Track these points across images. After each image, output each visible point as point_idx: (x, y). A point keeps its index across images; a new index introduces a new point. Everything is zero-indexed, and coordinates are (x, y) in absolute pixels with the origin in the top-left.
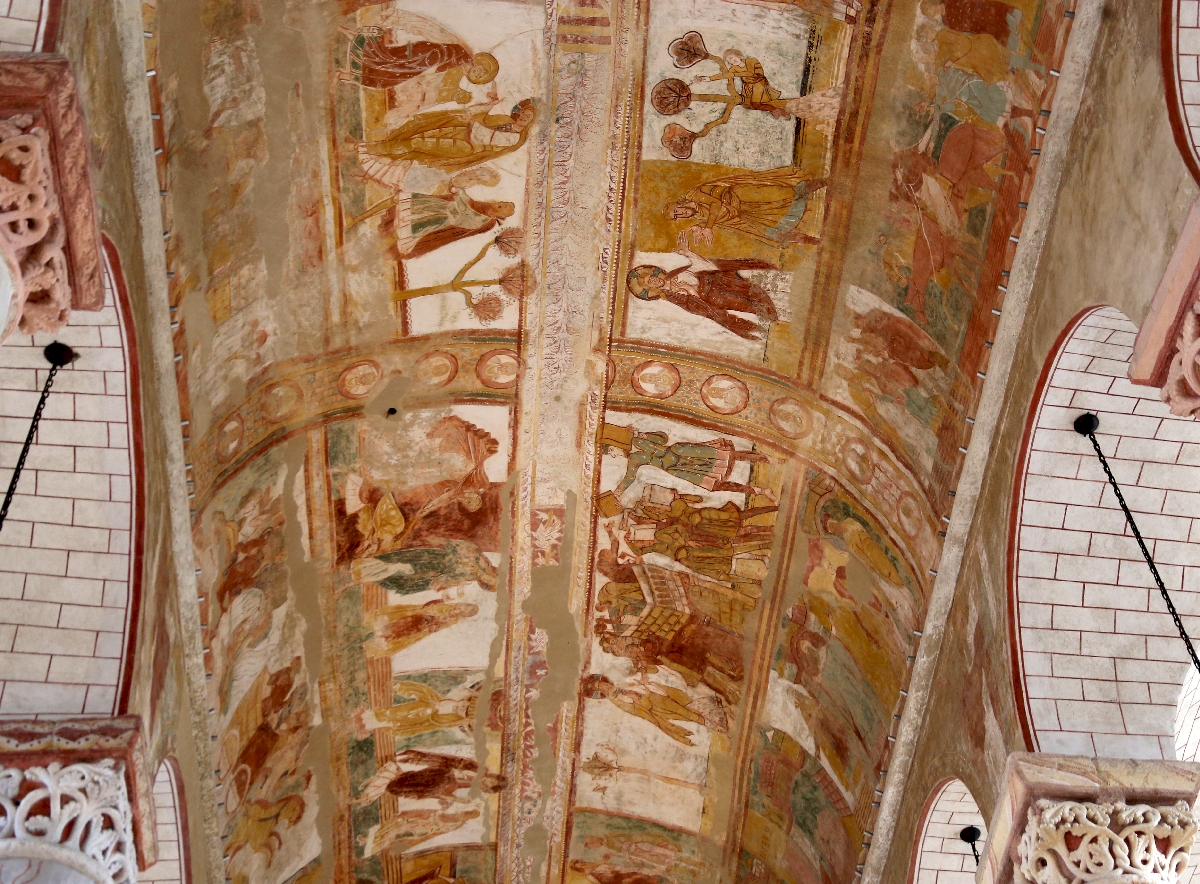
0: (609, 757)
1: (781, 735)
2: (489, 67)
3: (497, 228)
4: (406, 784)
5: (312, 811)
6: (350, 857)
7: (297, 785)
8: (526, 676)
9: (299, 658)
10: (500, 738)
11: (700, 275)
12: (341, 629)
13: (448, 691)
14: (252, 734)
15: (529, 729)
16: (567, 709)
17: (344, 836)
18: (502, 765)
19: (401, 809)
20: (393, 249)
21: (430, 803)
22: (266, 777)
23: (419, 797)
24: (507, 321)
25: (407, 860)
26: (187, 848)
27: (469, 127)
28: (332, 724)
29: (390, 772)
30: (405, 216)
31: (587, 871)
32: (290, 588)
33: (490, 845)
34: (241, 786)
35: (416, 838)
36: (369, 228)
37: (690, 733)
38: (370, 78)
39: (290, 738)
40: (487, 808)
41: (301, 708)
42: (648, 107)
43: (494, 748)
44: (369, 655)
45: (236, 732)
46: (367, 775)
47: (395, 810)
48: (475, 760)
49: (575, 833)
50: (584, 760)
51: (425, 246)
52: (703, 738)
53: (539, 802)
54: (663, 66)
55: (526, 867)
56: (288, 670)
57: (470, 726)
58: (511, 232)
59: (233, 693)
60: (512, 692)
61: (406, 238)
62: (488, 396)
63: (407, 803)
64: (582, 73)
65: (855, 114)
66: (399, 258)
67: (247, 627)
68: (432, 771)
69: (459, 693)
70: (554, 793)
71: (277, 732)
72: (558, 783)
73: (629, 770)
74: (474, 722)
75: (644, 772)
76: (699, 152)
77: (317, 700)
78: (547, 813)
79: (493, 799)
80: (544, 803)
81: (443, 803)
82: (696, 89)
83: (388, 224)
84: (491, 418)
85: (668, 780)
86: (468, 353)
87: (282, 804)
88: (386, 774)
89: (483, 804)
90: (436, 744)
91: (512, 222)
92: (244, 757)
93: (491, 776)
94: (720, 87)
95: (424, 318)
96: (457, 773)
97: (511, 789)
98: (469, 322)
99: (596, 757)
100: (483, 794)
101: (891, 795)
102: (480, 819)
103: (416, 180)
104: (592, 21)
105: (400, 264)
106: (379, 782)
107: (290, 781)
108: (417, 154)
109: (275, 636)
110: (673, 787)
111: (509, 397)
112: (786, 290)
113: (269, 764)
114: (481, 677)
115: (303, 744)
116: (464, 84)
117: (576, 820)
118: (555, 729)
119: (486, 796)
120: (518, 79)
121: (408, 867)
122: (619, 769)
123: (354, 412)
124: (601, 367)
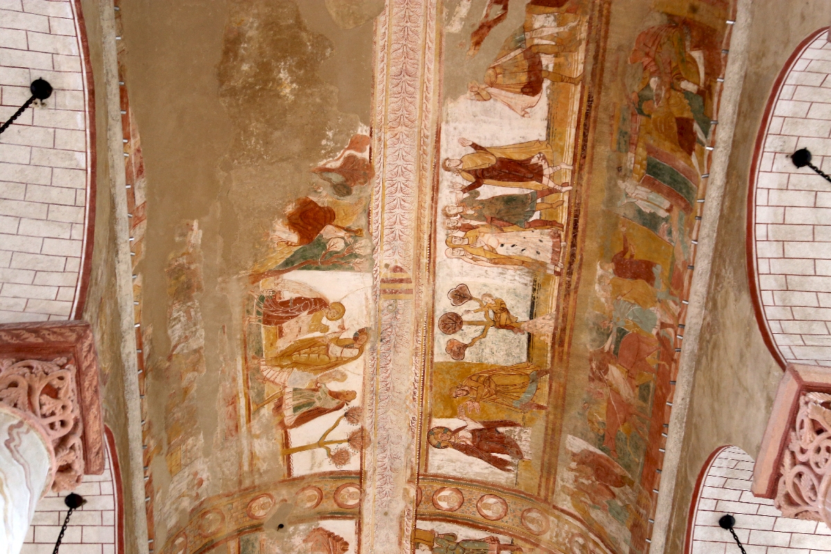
2: (339, 310)
3: (345, 407)
11: (473, 432)
20: (282, 423)
24: (353, 465)
27: (328, 346)
30: (289, 402)
36: (267, 411)
38: (267, 320)
42: (437, 330)
51: (301, 420)
54: (445, 305)
58: (354, 409)
61: (289, 415)
62: (342, 513)
64: (396, 312)
65: (564, 330)
66: (285, 428)
76: (469, 356)
82: (465, 318)
83: (278, 407)
84: (343, 528)
86: (329, 486)
91: (355, 403)
94: (480, 316)
95: (301, 465)
98: (329, 466)
103: (295, 380)
104: (401, 281)
105: (286, 432)
108: (296, 364)
111: (355, 514)
112: (527, 439)
116: (325, 321)
120: (357, 316)
123: (257, 528)
124: (413, 493)
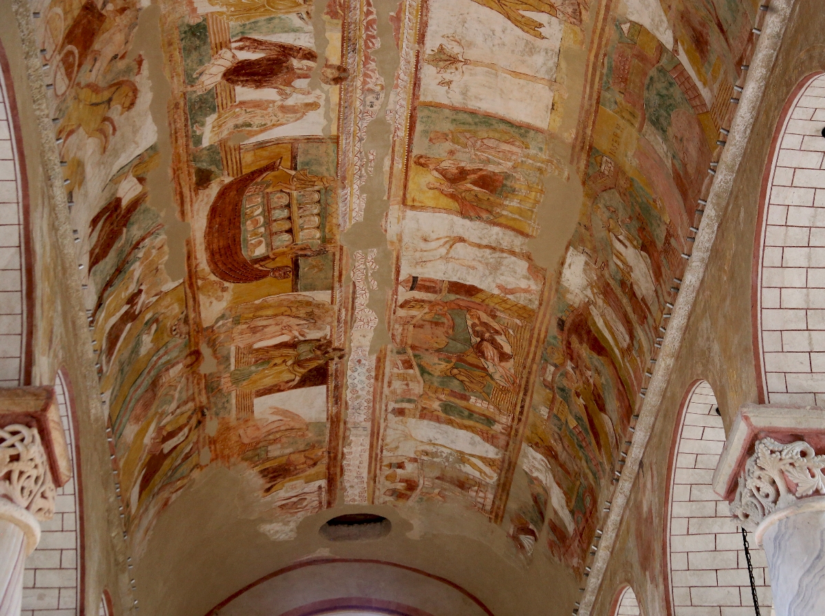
0: (455, 49)
1: (638, 28)
4: (242, 73)
5: (146, 98)
6: (187, 146)
7: (128, 70)
10: (340, 27)
14: (76, 12)
15: (371, 17)
17: (180, 124)
18: (343, 56)
19: (238, 100)
21: (268, 93)
22: (95, 60)
23: (257, 87)
25: (247, 151)
26: (17, 128)
28: (162, 6)
29: (226, 60)
31: (431, 167)
33: (331, 138)
34: (69, 68)
35: (255, 128)
37: (541, 25)
39: (118, 19)
40: (327, 100)
43: (334, 37)
45: (59, 10)
46: (201, 62)
47: (232, 97)
48: (314, 49)
49: (419, 127)
50: (429, 52)
52: (554, 29)
53: (382, 95)
55: (369, 161)
57: (308, 13)
63: (245, 93)
68: (269, 60)
70: (397, 86)
71: (103, 12)
72: (402, 76)
73: (477, 63)
74: (312, 9)
75: (492, 66)
78: (391, 106)
79: (334, 90)
80: (387, 96)
81: (281, 92)
85: (516, 74)
87: (113, 89)
88: (221, 62)
89: (324, 96)
90: (273, 32)
92: (70, 37)
93: (331, 66)
96: (295, 63)
97: (352, 81)
99: (441, 49)
100: (323, 85)
101: (751, 91)
102: (321, 111)
106: (214, 70)
107: (121, 65)
110: (522, 82)
113: (96, 46)
115: (132, 26)
117: (420, 114)
118: (398, 19)
119: (326, 87)
121: (248, 158)
122: (466, 62)
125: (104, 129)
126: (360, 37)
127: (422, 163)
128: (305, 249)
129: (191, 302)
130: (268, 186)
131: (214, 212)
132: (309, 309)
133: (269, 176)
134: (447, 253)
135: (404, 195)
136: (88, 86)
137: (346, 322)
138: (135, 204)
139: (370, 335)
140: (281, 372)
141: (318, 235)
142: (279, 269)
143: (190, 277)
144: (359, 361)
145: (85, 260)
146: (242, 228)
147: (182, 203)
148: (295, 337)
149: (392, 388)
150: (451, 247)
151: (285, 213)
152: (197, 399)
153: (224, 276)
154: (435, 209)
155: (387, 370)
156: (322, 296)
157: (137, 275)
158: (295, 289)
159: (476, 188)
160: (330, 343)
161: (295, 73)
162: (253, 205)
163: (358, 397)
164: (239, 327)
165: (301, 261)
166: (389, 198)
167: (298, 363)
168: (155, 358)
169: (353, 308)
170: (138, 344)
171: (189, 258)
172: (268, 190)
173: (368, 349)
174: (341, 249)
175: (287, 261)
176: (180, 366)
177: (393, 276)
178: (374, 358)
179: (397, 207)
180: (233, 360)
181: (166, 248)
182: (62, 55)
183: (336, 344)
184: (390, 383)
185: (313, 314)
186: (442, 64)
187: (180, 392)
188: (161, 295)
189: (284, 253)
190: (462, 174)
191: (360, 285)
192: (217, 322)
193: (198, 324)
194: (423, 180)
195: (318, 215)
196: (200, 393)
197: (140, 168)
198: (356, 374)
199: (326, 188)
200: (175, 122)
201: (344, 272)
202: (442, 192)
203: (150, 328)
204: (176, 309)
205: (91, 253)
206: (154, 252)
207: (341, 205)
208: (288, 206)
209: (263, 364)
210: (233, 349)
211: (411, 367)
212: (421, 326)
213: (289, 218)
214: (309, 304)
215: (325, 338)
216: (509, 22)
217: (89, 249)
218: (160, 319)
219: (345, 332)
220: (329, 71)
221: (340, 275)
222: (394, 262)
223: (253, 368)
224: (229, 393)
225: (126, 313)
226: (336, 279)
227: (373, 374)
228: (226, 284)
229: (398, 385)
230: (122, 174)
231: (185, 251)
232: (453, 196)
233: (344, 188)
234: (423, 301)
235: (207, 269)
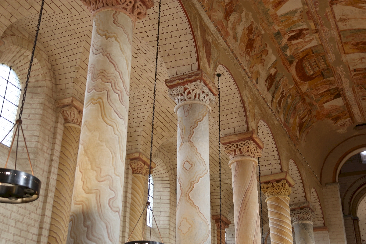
0: (343, 17)
5: (270, 51)
6: (284, 57)
7: (264, 47)
8: (314, 5)
9: (252, 21)
10: (312, 21)
12: (261, 11)
13: (294, 15)
14: (247, 42)
15: (319, 17)
16: (328, 10)
17: (281, 53)
18: (315, 27)
19: (293, 44)
21: (300, 40)
22: (255, 49)
23: (297, 40)
25: (300, 53)
28: (267, 32)
29: (287, 37)
31: (349, 44)
32: (243, 8)
33: (320, 44)
34: (248, 54)
35: (300, 48)
37: (364, 6)
39: (258, 39)
40: (316, 37)
41: (258, 31)
43: (312, 24)
44: (270, 14)
45: (242, 44)
46: (281, 39)
47: (292, 44)
48: (308, 28)
49: (342, 36)
50: (337, 20)
53: (329, 32)
55: (332, 47)
56: (251, 25)
57: (303, 21)
59: (238, 36)
60: (311, 10)
63: (294, 42)
67: (235, 21)
68: (298, 33)
69: (297, 15)
70: (332, 29)
71: (254, 39)
72: (333, 27)
73: (351, 19)
74: (304, 20)
75: (355, 18)
77: (261, 28)
78: (332, 34)
79: (317, 35)
80: (331, 32)
81: (303, 39)
85: (363, 19)
87: (262, 53)
88: (286, 37)
89: (314, 36)
90: (296, 27)
92: (247, 47)
93: (313, 30)
96: (304, 32)
97: (320, 31)
99: (340, 18)
100: (313, 34)
102: (315, 40)
106: (285, 40)
107: (262, 47)
109: (244, 20)
110: (365, 20)
113: (254, 46)
114: (302, 9)
115: (262, 38)
117: (341, 33)
118: (326, 15)
119: (314, 35)
121: (301, 55)
122: (348, 19)
125: (262, 62)
126: (318, 22)
127: (346, 43)
128: (323, 69)
129: (298, 89)
130: (308, 59)
131: (296, 68)
132: (330, 82)
133: (307, 57)
134: (361, 62)
135: (344, 51)
136: (255, 55)
137: (341, 83)
138: (275, 74)
139: (348, 84)
140: (328, 97)
141: (325, 66)
142: (318, 75)
143: (296, 83)
144: (348, 90)
145: (266, 90)
146: (305, 70)
147: (288, 69)
148: (329, 89)
149: (359, 94)
150: (361, 60)
151: (315, 63)
152: (308, 108)
153: (304, 81)
154: (354, 53)
155: (356, 91)
156: (332, 78)
157: (281, 87)
158: (324, 78)
159: (363, 46)
160: (338, 88)
161: (305, 34)
162: (306, 64)
163: (351, 98)
164: (313, 90)
165: (323, 72)
166: (340, 53)
167: (332, 94)
168: (293, 103)
169: (341, 79)
170: (287, 101)
171: (294, 80)
172: (309, 60)
173: (349, 87)
174: (333, 67)
175: (320, 73)
176: (300, 103)
177: (349, 70)
178: (351, 89)
179: (343, 55)
180: (314, 98)
181: (287, 80)
182: (246, 52)
183: (340, 88)
184: (358, 94)
185: (331, 83)
186: (342, 21)
187: (303, 108)
188: (290, 90)
189: (318, 72)
190: (358, 44)
191: (341, 74)
192: (306, 91)
193: (302, 92)
194: (348, 48)
195: (324, 61)
196: (308, 106)
197: (274, 66)
198: (348, 93)
199: (323, 55)
200: (279, 53)
201: (335, 72)
202: (354, 49)
203: (289, 97)
204: (295, 91)
205: (267, 88)
206: (284, 81)
207: (328, 58)
208: (315, 62)
209: (322, 96)
210: (313, 95)
211: (362, 89)
212: (361, 79)
213: (316, 64)
214: (329, 81)
215: (336, 87)
216: (356, 8)
217: (266, 87)
218: (291, 94)
219: (341, 85)
220: (313, 31)
221: (335, 73)
222: (348, 67)
223: (320, 98)
224: (316, 105)
225: (281, 96)
226: (334, 74)
227: (353, 92)
228: (306, 82)
229: (360, 93)
230: (270, 68)
231: (292, 78)
232: (357, 49)
233: (328, 54)
234: (359, 74)
235: (300, 80)
